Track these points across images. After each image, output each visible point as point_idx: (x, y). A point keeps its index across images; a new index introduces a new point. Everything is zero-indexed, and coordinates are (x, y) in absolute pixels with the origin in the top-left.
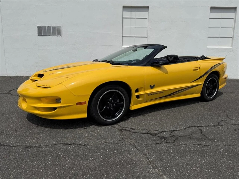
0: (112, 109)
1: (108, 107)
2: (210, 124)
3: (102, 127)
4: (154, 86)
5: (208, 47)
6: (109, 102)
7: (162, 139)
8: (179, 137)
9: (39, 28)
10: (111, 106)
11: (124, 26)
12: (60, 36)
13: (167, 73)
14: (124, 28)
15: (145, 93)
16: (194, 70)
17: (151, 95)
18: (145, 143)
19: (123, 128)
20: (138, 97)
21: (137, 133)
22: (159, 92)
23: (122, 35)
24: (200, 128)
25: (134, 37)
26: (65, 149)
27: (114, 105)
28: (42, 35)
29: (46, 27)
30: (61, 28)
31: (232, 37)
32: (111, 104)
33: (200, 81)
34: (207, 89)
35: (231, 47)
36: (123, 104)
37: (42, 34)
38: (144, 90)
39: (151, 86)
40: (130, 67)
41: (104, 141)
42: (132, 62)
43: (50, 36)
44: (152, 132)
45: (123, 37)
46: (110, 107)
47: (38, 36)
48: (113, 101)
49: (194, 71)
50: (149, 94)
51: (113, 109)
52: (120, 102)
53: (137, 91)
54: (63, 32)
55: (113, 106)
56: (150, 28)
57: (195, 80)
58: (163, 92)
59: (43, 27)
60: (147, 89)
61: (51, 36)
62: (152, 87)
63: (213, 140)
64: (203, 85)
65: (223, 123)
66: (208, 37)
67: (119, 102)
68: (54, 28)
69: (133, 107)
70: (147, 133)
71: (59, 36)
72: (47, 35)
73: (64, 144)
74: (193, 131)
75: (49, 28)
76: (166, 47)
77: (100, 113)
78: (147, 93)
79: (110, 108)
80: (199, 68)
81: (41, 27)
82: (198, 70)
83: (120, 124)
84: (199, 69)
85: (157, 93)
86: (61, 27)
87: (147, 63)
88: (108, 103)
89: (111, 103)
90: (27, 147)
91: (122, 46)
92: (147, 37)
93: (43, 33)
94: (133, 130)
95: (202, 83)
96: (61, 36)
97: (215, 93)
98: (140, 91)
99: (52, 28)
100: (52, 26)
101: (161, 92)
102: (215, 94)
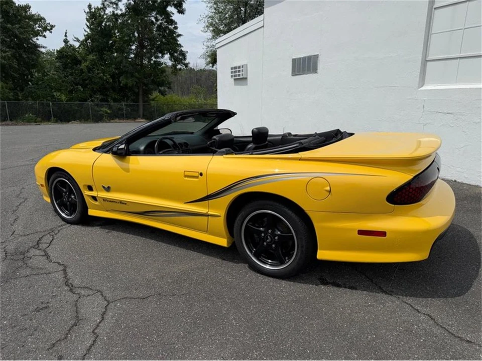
9: (294, 63)
11: (432, 32)
13: (127, 170)
16: (186, 176)
17: (108, 201)
20: (94, 198)
22: (118, 201)
25: (457, 58)
28: (296, 73)
29: (300, 58)
30: (318, 57)
33: (212, 208)
39: (104, 187)
45: (425, 62)
47: (292, 75)
49: (186, 179)
50: (105, 200)
53: (90, 188)
54: (321, 66)
58: (126, 204)
60: (101, 191)
61: (305, 75)
68: (309, 58)
71: (315, 73)
72: (301, 73)
75: (304, 58)
80: (201, 175)
81: (296, 60)
82: (197, 177)
85: (116, 202)
86: (318, 55)
100: (308, 55)
101: (121, 202)
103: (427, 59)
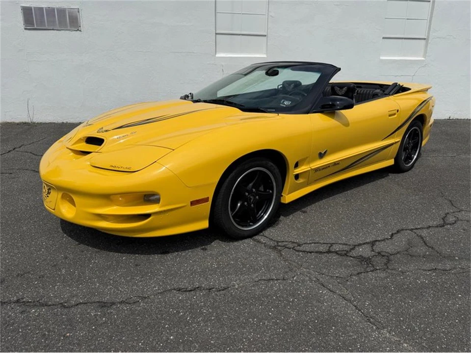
0: (252, 205)
1: (246, 203)
2: (431, 224)
3: (236, 243)
4: (325, 153)
5: (382, 58)
6: (247, 194)
7: (363, 263)
8: (391, 255)
9: (27, 13)
10: (252, 201)
11: (217, 11)
12: (78, 32)
13: (347, 124)
14: (218, 15)
15: (310, 169)
16: (390, 115)
17: (320, 170)
18: (337, 275)
19: (278, 242)
20: (297, 177)
21: (310, 253)
22: (333, 164)
23: (216, 30)
24: (418, 232)
25: (240, 35)
26: (187, 302)
27: (256, 197)
28: (35, 27)
29: (42, 8)
30: (79, 12)
31: (425, 39)
32: (251, 197)
33: (397, 136)
34: (405, 149)
35: (423, 59)
36: (272, 195)
37: (34, 25)
38: (309, 163)
39: (320, 154)
40: (283, 118)
41: (255, 275)
42: (282, 105)
43: (53, 29)
44: (336, 248)
45: (216, 34)
46: (250, 201)
47: (25, 29)
48: (254, 190)
49: (390, 118)
50: (316, 170)
51: (254, 206)
52: (265, 191)
53: (297, 166)
54: (84, 22)
55: (254, 199)
56: (273, 17)
57: (390, 134)
58: (338, 164)
59: (34, 8)
61: (55, 31)
62: (321, 156)
63: (450, 258)
64: (399, 143)
65: (451, 219)
66: (383, 38)
67: (263, 190)
68: (62, 11)
69: (288, 198)
70: (329, 252)
71: (76, 31)
72: (47, 27)
73: (179, 290)
74: (409, 239)
75: (51, 11)
76: (340, 69)
77: (233, 217)
78: (313, 168)
79: (249, 204)
80: (398, 111)
81: (32, 9)
82: (395, 114)
83: (267, 233)
84: (397, 113)
85: (329, 167)
86: (78, 9)
87: (312, 107)
88: (246, 196)
89: (252, 195)
90: (103, 305)
91: (216, 54)
92: (265, 36)
93: (36, 25)
94: (299, 245)
95: (399, 139)
96: (80, 31)
97: (415, 155)
98: (302, 166)
99: (57, 10)
100: (57, 7)
101: (335, 164)
102: (415, 157)
103: (217, 32)
